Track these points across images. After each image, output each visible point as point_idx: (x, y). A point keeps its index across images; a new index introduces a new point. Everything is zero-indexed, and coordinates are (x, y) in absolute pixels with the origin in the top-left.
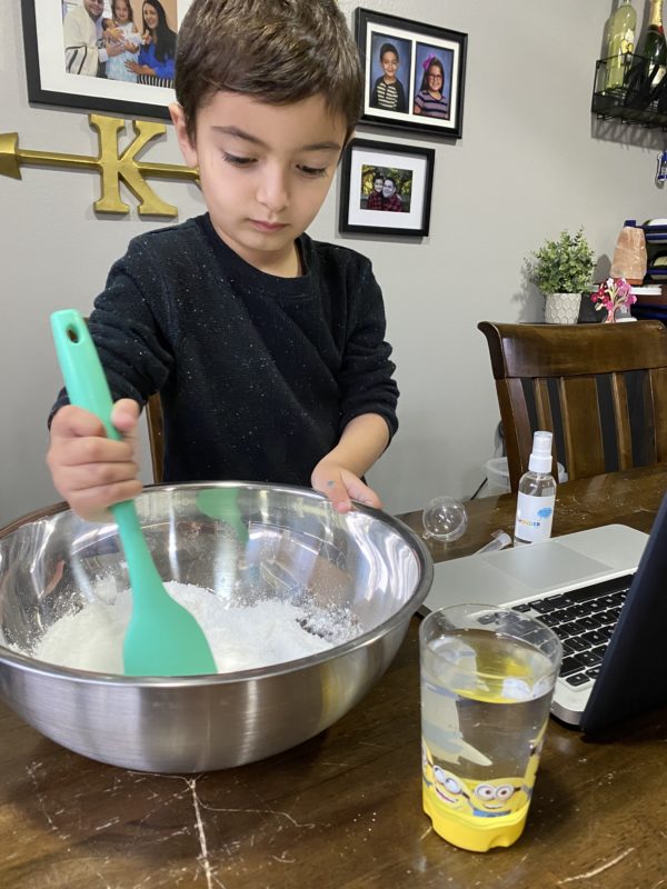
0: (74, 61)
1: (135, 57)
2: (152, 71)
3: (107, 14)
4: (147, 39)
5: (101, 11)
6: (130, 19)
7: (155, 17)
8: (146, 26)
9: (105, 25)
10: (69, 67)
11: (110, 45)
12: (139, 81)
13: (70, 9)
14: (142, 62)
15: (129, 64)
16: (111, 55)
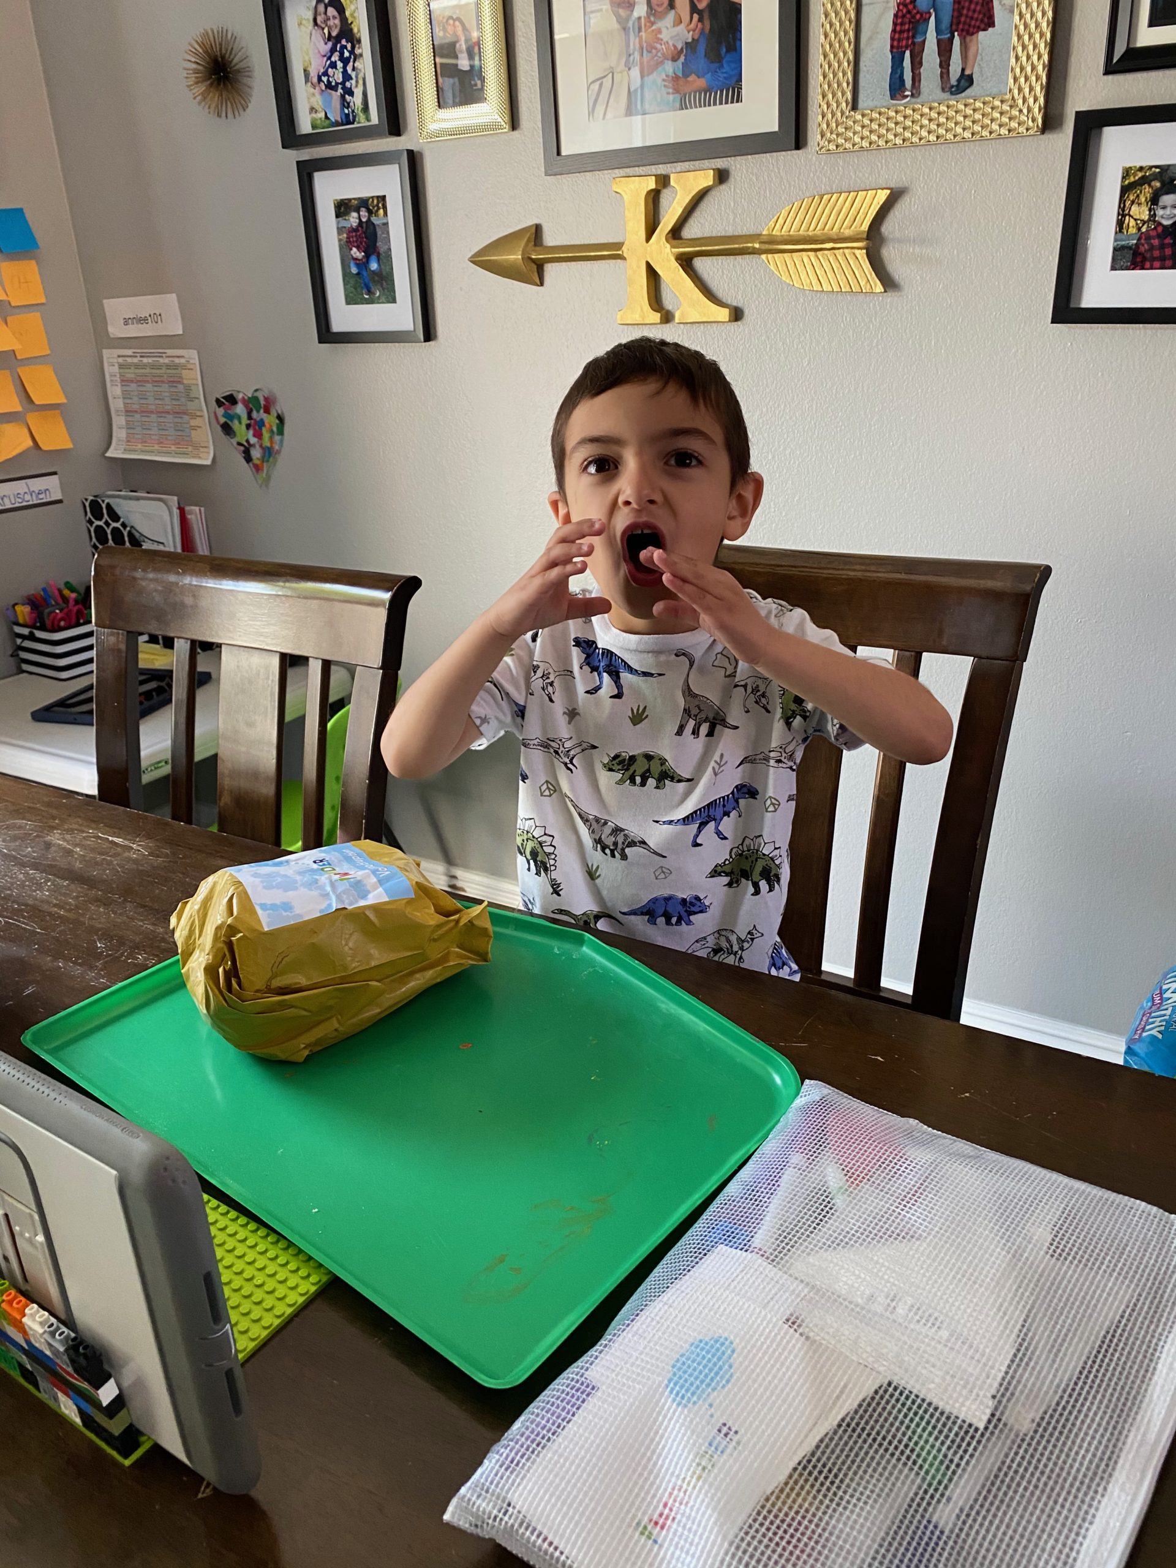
0: (599, 100)
2: (702, 83)
3: (641, 10)
4: (694, 31)
5: (631, 7)
6: (671, 5)
8: (694, 9)
10: (594, 113)
11: (645, 60)
12: (683, 106)
15: (670, 81)
16: (646, 74)
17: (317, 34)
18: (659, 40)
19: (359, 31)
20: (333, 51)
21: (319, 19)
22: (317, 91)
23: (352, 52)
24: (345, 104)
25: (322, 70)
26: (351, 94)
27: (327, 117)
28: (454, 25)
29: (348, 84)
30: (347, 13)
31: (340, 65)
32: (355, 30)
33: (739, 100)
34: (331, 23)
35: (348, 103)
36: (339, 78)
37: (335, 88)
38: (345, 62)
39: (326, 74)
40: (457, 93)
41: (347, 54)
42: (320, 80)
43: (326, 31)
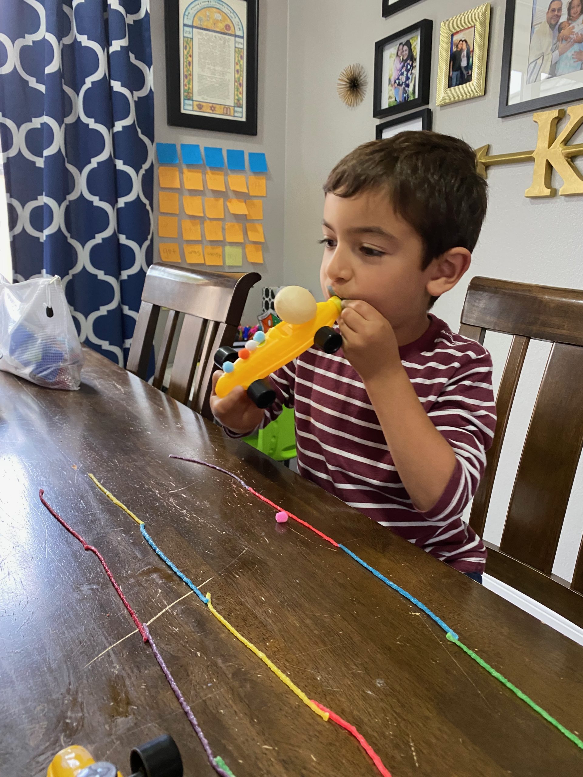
0: (533, 73)
1: (581, 47)
5: (559, 18)
9: (560, 29)
10: (529, 79)
11: (562, 45)
13: (537, 29)
15: (577, 56)
16: (562, 53)
17: (397, 60)
18: (572, 33)
19: (416, 54)
20: (403, 67)
21: (399, 52)
22: (393, 88)
23: (411, 66)
24: (405, 92)
25: (397, 77)
26: (408, 86)
27: (396, 100)
28: (462, 44)
29: (407, 82)
31: (405, 73)
32: (415, 54)
34: (404, 53)
35: (406, 92)
36: (404, 79)
37: (401, 85)
39: (398, 79)
40: (459, 78)
41: (409, 67)
42: (395, 82)
43: (401, 58)
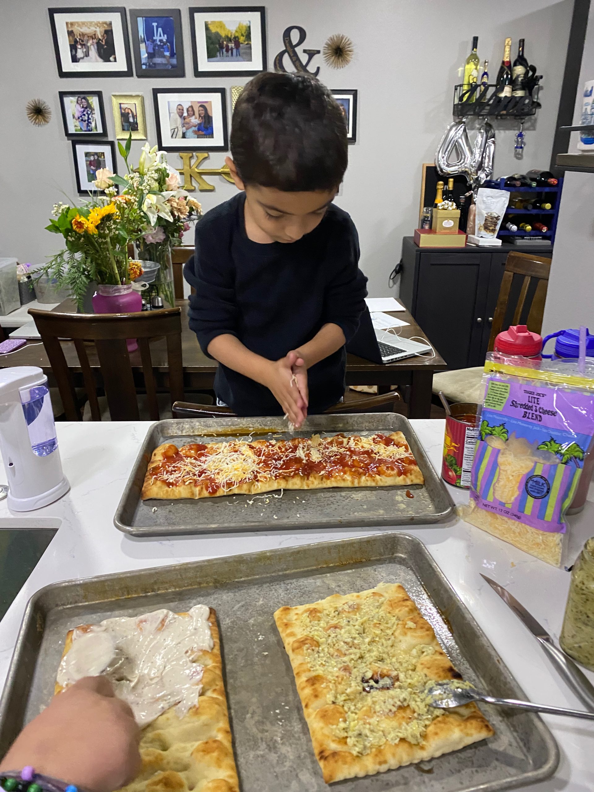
0: (173, 135)
1: (196, 129)
2: (203, 133)
3: (185, 114)
4: (200, 121)
5: (183, 113)
6: (194, 114)
7: (203, 112)
8: (200, 116)
9: (184, 118)
10: (172, 136)
11: (187, 126)
12: (198, 138)
13: (172, 115)
14: (199, 130)
15: (195, 132)
16: (187, 129)
17: (78, 106)
18: (191, 122)
20: (84, 111)
21: (79, 102)
22: (77, 121)
23: (91, 112)
24: (88, 126)
25: (80, 116)
26: (90, 123)
28: (128, 111)
30: (90, 102)
31: (86, 115)
32: (93, 108)
33: (213, 137)
34: (83, 104)
35: (90, 126)
36: (86, 118)
37: (85, 121)
38: (89, 115)
40: (129, 127)
43: (81, 105)
